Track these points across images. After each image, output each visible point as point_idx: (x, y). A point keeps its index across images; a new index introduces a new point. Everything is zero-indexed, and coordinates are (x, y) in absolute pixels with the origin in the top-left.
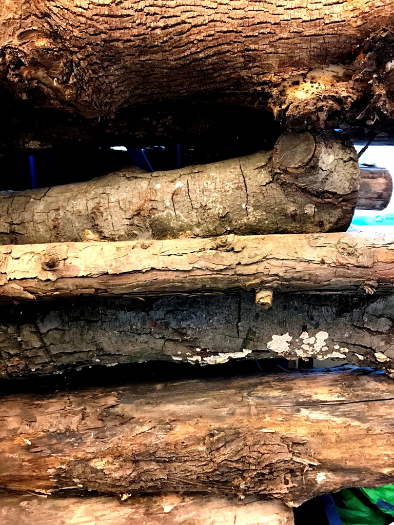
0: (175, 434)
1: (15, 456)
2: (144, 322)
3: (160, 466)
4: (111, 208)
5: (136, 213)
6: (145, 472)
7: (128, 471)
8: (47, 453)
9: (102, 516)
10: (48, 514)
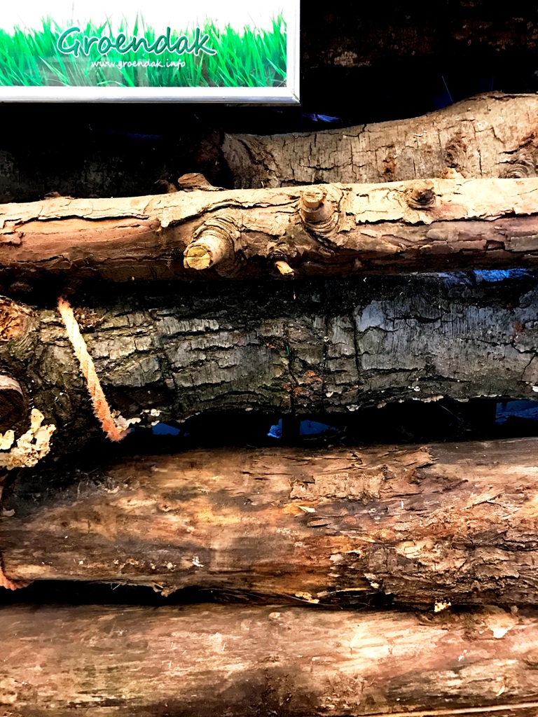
0: (534, 507)
1: (286, 531)
2: (505, 325)
3: (509, 555)
4: (479, 139)
5: (523, 143)
6: (485, 564)
7: (459, 562)
8: (334, 529)
9: (398, 637)
10: (312, 633)
